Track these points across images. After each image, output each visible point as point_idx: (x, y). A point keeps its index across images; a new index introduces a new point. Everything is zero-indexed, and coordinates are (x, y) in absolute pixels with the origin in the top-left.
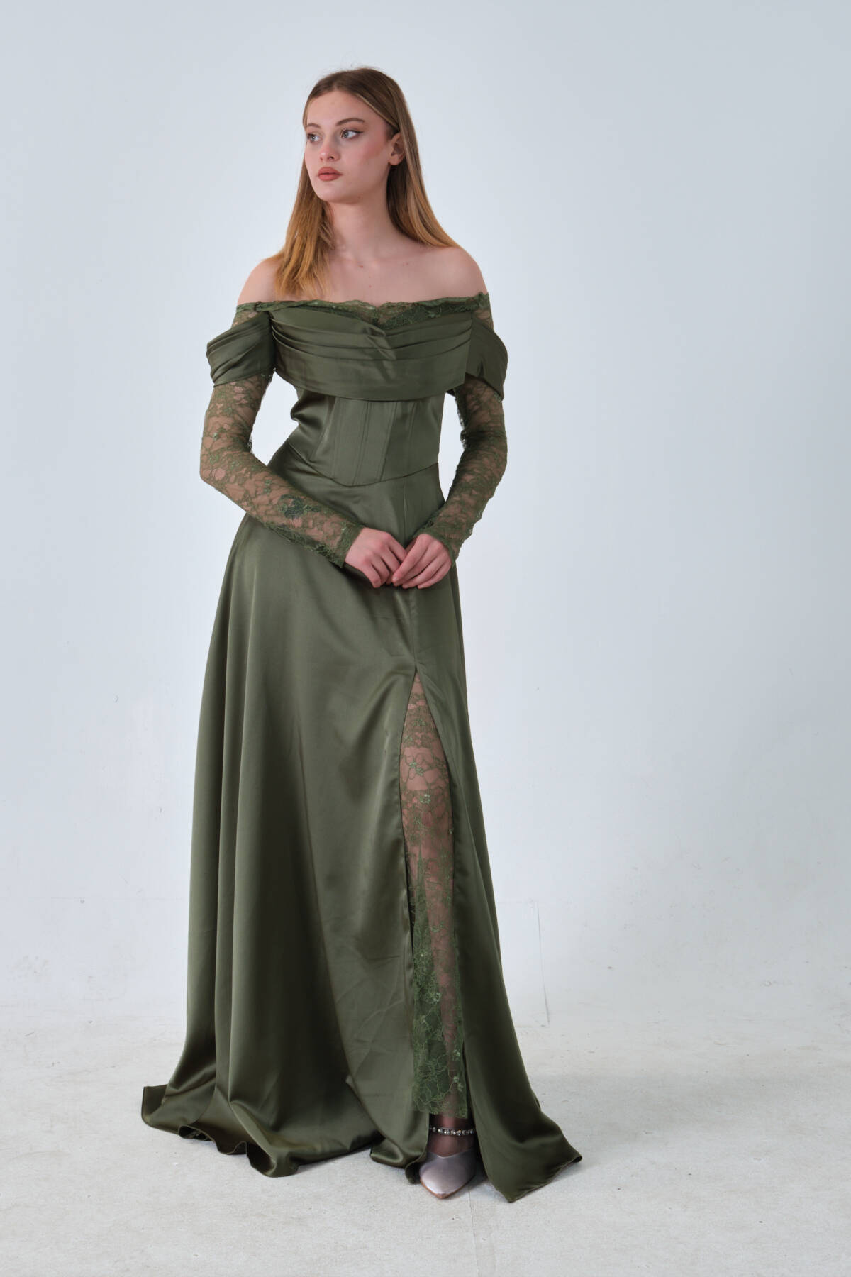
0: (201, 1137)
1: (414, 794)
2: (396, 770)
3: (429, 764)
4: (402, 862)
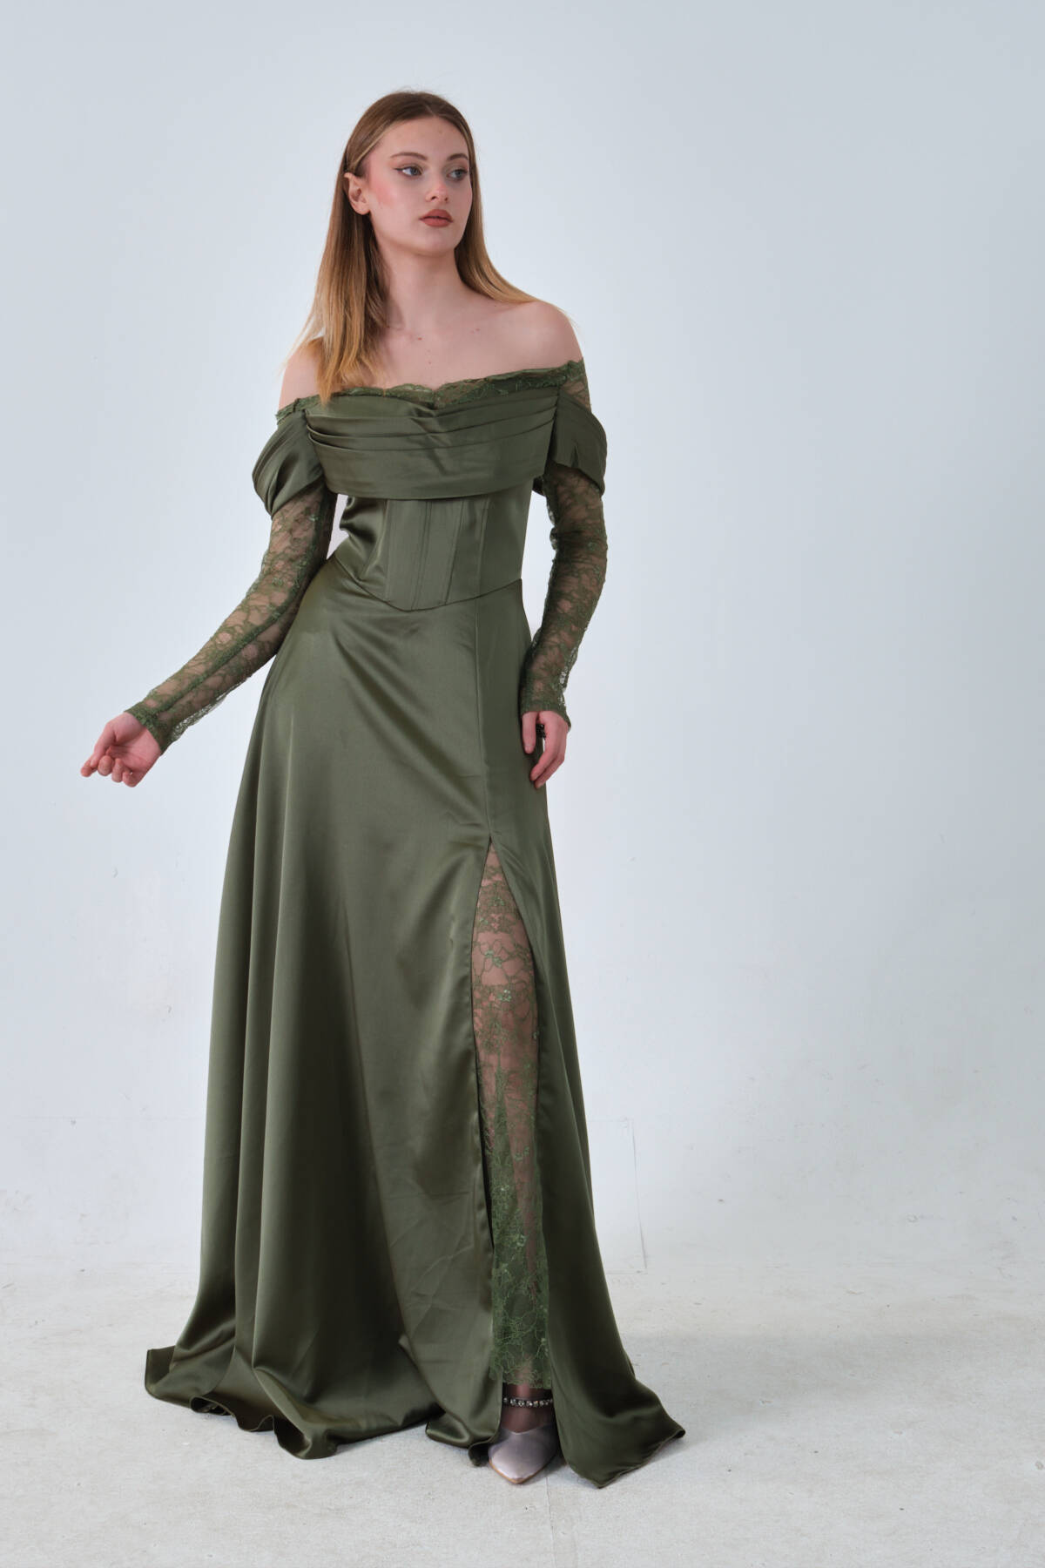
0: (218, 1411)
1: (491, 990)
2: (467, 965)
3: (509, 953)
4: (473, 1078)
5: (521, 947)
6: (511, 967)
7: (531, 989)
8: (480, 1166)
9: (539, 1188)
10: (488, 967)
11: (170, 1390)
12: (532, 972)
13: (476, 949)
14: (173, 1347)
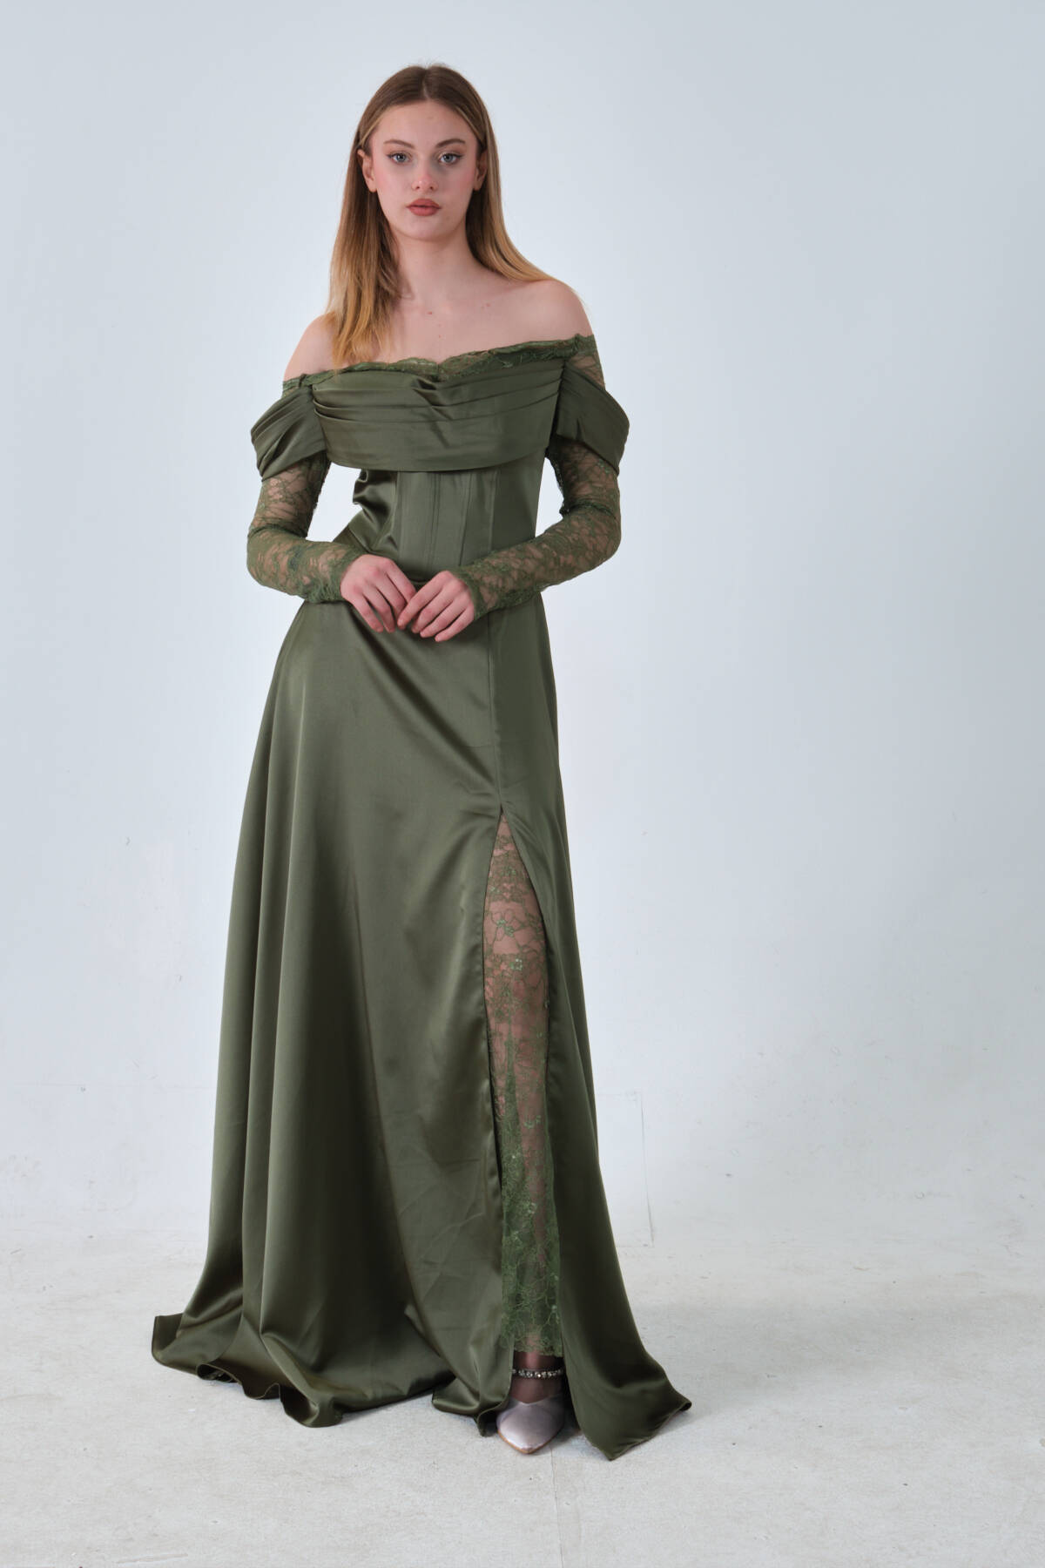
0: (224, 1378)
1: (502, 959)
2: (478, 934)
3: (520, 922)
4: (484, 1046)
5: (533, 917)
6: (522, 936)
7: (542, 958)
8: (491, 1133)
9: (550, 1156)
10: (500, 935)
11: (177, 1356)
12: (543, 941)
13: (488, 919)
14: (181, 1315)
